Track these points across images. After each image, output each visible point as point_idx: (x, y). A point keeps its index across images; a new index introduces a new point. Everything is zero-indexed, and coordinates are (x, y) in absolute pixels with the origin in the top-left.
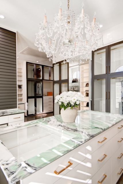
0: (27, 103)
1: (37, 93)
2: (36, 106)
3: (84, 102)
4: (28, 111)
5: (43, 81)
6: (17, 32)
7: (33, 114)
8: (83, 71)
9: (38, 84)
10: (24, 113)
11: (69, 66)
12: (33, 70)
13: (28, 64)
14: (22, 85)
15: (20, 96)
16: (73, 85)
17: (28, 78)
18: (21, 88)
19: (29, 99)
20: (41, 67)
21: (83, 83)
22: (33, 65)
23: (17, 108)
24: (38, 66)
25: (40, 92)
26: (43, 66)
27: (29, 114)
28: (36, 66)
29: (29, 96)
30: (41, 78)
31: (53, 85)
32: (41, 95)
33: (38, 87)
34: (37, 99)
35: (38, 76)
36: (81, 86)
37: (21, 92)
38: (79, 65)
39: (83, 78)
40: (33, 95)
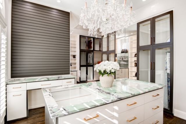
0: (79, 71)
1: (88, 62)
2: (87, 74)
3: (133, 72)
4: (80, 78)
5: (94, 51)
6: (71, 12)
7: (84, 81)
8: (132, 41)
9: (89, 54)
10: (74, 79)
11: (116, 38)
12: (86, 42)
13: (81, 37)
14: (76, 55)
15: (74, 64)
16: (122, 55)
17: (81, 49)
18: (75, 58)
19: (81, 68)
20: (92, 39)
21: (132, 53)
22: (86, 38)
23: (69, 74)
24: (90, 39)
25: (91, 62)
26: (94, 38)
27: (81, 80)
28: (88, 38)
29: (81, 64)
30: (92, 49)
31: (102, 55)
32: (92, 64)
33: (89, 57)
34: (89, 68)
35: (90, 47)
36: (129, 56)
37: (75, 61)
38: (125, 37)
39: (132, 48)
40: (85, 64)
